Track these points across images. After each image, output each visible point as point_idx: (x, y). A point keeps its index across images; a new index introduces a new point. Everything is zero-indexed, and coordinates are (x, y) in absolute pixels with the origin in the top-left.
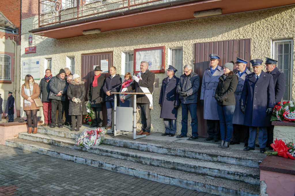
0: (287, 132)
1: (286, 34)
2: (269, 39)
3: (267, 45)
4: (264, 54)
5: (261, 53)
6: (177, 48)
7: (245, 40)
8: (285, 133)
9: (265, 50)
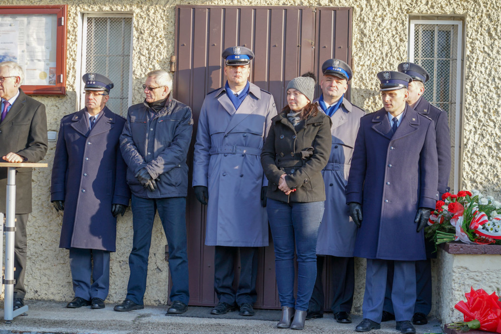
0: (485, 272)
1: (447, 5)
2: (402, 13)
3: (396, 30)
4: (389, 55)
5: (382, 53)
6: (108, 16)
7: (335, 10)
8: (481, 272)
9: (393, 44)
